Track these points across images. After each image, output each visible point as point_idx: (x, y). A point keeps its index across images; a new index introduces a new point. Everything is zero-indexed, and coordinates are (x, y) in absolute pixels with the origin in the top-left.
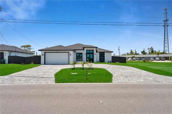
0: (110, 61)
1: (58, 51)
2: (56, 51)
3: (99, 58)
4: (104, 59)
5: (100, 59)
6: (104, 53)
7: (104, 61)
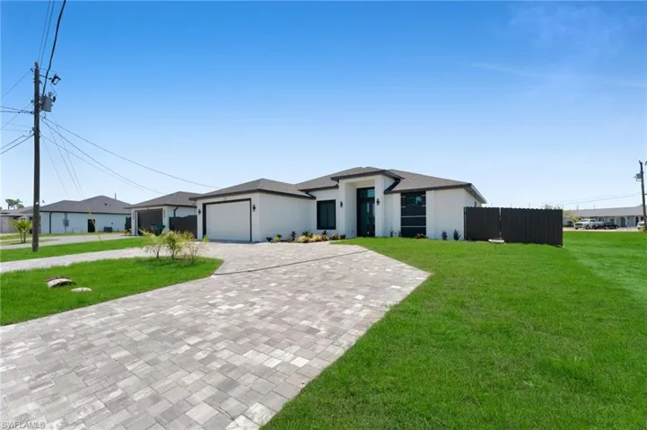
0: (450, 234)
1: (229, 198)
2: (221, 199)
3: (402, 219)
4: (423, 221)
5: (403, 222)
6: (422, 192)
7: (424, 231)
